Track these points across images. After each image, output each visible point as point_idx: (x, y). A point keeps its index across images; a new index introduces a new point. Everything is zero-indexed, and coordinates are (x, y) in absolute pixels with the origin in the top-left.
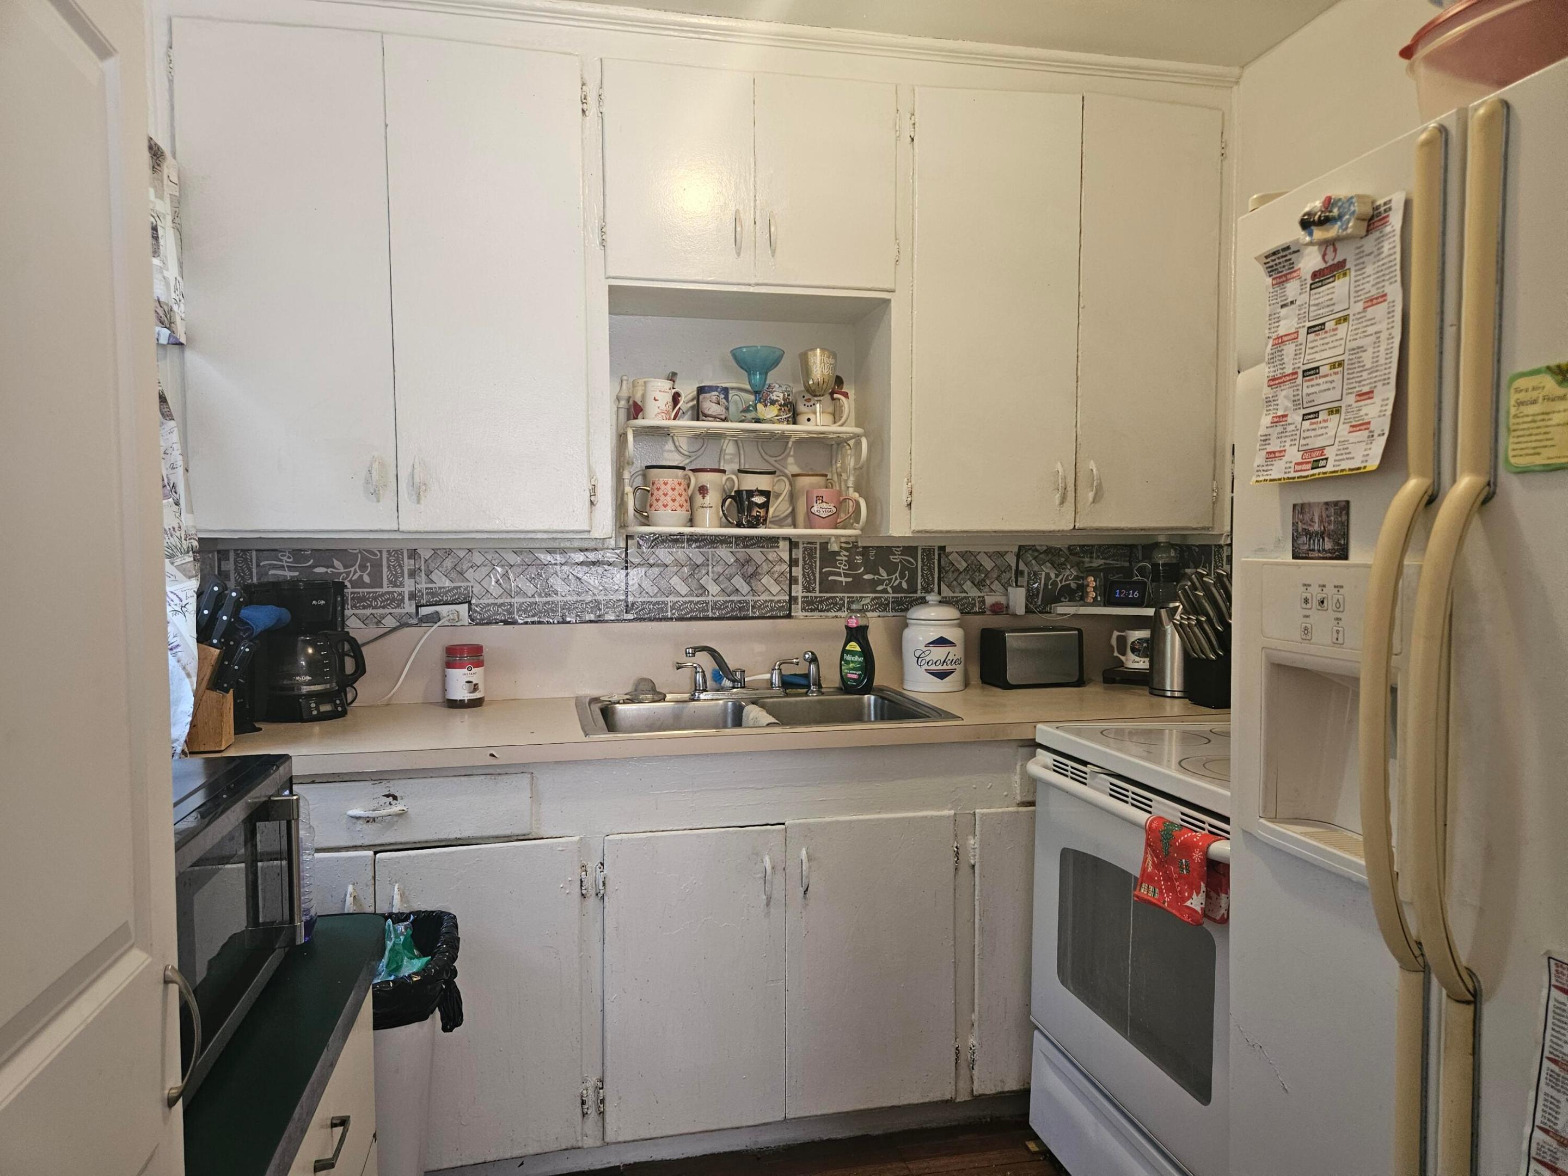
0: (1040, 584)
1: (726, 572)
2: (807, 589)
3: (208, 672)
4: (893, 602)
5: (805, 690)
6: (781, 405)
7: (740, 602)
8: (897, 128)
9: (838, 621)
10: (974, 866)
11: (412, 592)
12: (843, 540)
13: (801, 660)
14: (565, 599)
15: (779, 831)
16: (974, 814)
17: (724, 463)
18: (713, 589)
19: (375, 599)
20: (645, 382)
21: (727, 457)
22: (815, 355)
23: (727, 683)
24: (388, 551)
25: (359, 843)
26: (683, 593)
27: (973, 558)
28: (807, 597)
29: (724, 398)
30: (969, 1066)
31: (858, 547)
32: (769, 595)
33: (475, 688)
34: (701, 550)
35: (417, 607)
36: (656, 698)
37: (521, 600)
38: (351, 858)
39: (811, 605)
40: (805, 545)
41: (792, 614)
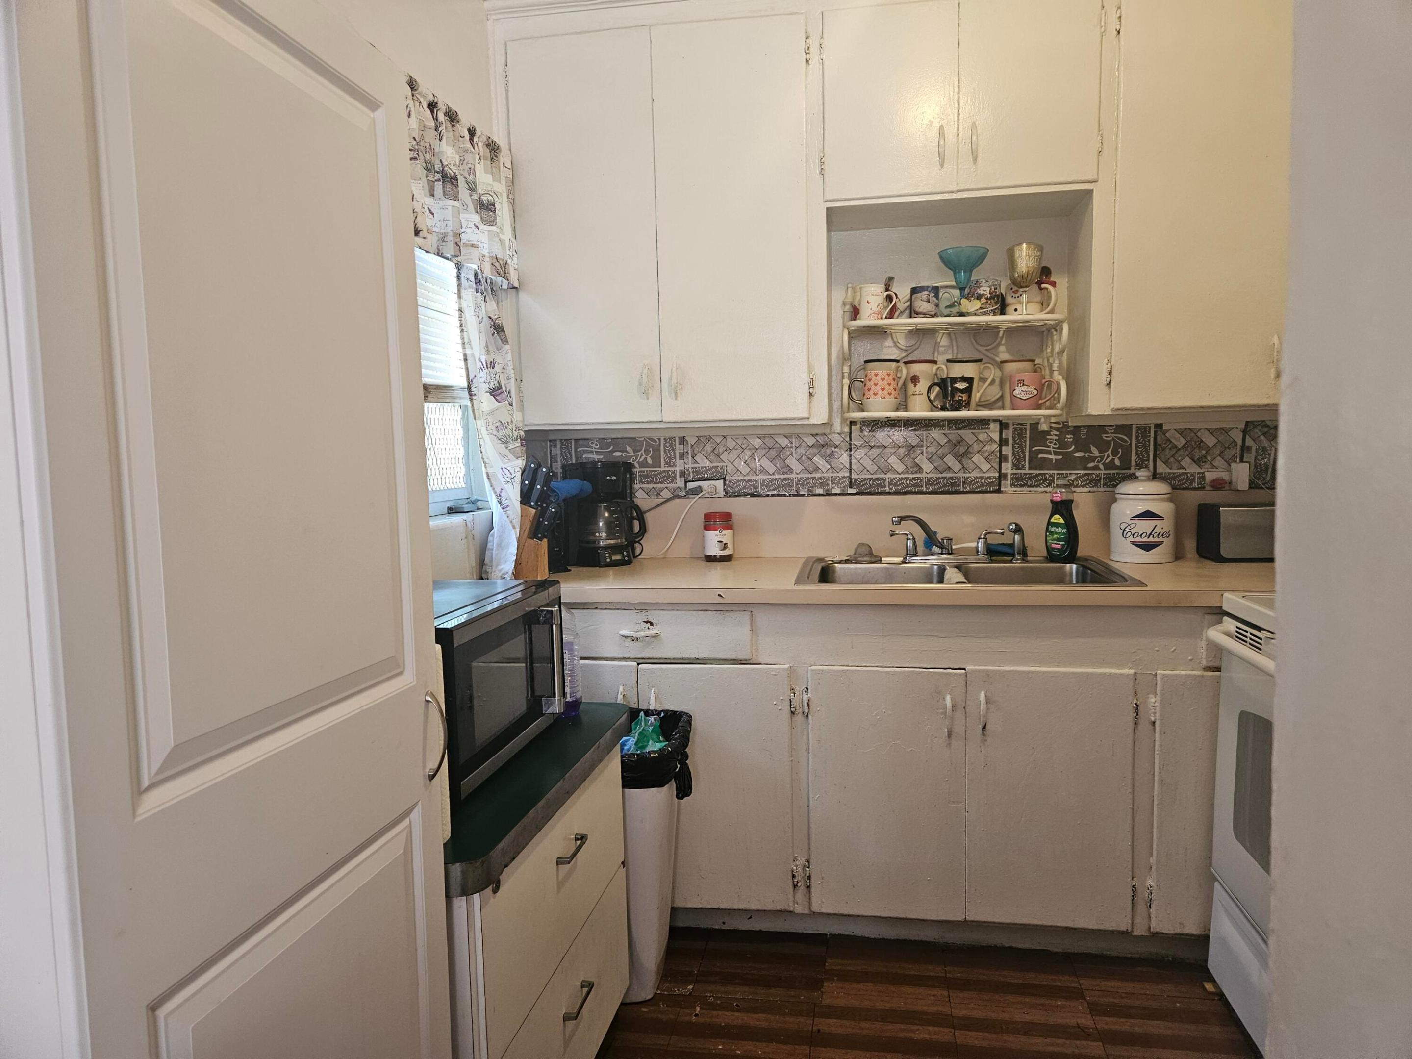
0: (1269, 460)
1: (939, 452)
2: (1016, 466)
3: (528, 525)
4: (1104, 478)
5: (1011, 558)
6: (987, 299)
7: (951, 478)
8: (1103, 24)
9: (1042, 497)
10: (1154, 723)
11: (682, 470)
12: (1053, 420)
13: (1005, 531)
14: (799, 476)
15: (960, 674)
16: (1156, 675)
17: (938, 354)
18: (927, 467)
19: (656, 476)
20: (860, 288)
21: (941, 349)
22: (1021, 250)
23: (936, 549)
24: (665, 439)
25: (627, 656)
26: (900, 470)
27: (1193, 434)
28: (1016, 474)
29: (934, 296)
30: (1146, 905)
31: (1069, 427)
32: (979, 472)
33: (725, 547)
34: (917, 433)
35: (686, 482)
36: (873, 560)
37: (765, 477)
38: (621, 666)
39: (1019, 481)
40: (1015, 426)
41: (1002, 489)
